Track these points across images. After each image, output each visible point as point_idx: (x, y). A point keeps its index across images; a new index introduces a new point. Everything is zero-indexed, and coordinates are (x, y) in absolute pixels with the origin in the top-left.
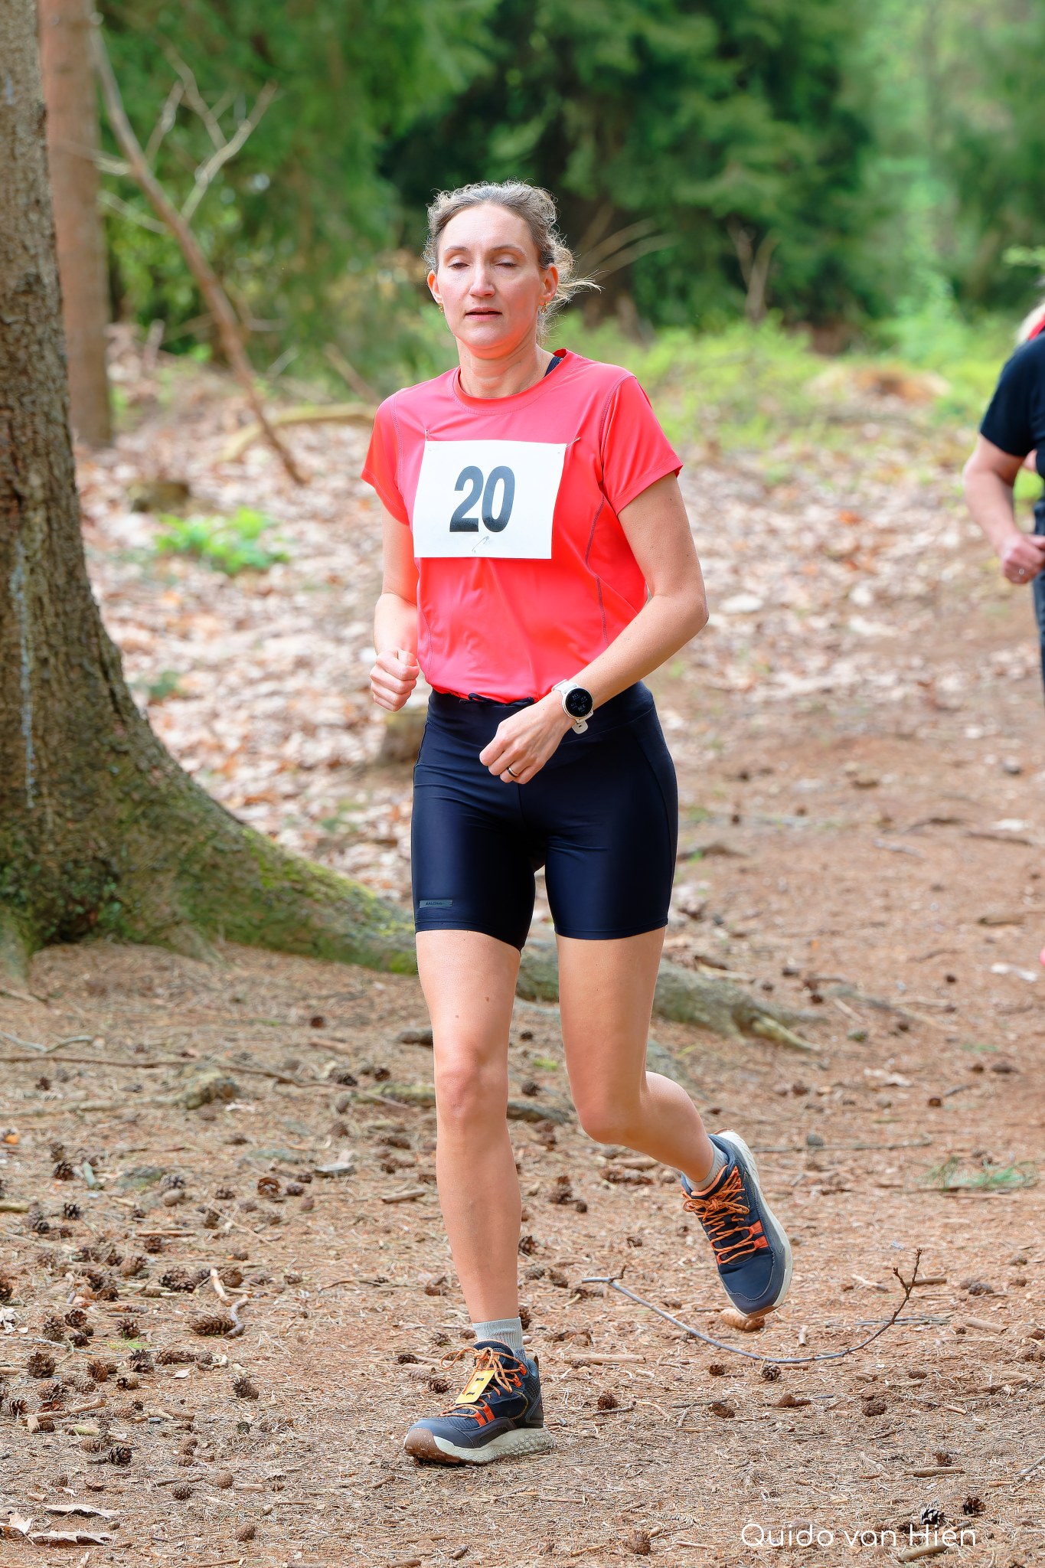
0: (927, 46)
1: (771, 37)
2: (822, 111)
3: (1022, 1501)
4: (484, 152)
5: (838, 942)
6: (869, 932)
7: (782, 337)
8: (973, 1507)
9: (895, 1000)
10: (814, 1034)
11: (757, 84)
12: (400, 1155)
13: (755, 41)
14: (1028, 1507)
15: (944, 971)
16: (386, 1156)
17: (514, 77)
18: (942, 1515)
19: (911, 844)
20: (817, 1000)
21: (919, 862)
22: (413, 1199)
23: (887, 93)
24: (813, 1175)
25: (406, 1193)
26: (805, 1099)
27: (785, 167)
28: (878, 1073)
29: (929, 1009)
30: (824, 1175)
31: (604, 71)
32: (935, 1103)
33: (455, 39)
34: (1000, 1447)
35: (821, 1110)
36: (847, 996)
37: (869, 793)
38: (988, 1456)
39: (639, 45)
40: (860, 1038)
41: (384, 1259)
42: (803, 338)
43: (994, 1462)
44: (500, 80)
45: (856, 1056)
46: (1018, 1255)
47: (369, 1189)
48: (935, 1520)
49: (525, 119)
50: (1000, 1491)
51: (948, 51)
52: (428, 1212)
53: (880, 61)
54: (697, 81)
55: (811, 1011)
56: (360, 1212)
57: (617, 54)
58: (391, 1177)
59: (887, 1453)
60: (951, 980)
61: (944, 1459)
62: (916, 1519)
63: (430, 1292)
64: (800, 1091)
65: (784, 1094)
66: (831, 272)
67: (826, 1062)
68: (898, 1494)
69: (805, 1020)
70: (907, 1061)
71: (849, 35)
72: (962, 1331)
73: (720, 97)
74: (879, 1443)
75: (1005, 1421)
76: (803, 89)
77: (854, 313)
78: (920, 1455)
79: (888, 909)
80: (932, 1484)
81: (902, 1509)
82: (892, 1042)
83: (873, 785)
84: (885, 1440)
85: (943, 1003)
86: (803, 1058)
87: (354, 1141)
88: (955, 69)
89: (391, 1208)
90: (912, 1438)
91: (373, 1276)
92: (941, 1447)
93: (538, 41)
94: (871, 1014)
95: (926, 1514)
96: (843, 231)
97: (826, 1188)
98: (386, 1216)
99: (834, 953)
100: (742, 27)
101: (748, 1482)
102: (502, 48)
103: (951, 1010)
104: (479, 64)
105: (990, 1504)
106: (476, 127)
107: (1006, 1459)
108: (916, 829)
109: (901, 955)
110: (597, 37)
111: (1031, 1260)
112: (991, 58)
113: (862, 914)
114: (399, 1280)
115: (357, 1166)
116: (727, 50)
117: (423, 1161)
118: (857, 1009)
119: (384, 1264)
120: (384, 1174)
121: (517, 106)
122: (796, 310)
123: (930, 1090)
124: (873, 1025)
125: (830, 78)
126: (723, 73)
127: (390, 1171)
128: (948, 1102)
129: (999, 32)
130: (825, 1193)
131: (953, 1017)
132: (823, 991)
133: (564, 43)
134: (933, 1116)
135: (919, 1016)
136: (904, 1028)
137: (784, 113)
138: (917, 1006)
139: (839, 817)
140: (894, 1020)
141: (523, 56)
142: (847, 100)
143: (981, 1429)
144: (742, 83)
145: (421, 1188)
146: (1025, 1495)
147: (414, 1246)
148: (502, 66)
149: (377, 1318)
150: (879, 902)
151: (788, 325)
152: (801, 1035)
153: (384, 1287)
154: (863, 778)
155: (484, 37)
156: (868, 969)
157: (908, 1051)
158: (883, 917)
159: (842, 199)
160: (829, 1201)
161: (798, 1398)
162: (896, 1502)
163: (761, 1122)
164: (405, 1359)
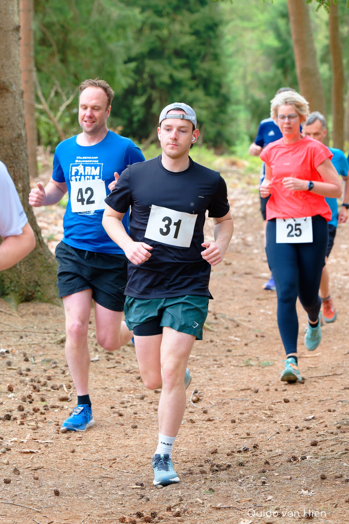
0: (244, 77)
1: (205, 75)
2: (217, 94)
3: (268, 445)
4: (131, 103)
5: (221, 304)
6: (229, 301)
7: (207, 151)
8: (255, 447)
9: (236, 319)
10: (215, 327)
11: (201, 87)
12: (111, 356)
13: (200, 76)
14: (270, 447)
15: (248, 312)
16: (107, 356)
17: (139, 85)
18: (248, 449)
19: (239, 279)
20: (216, 318)
21: (241, 284)
22: (114, 367)
23: (234, 89)
24: (215, 362)
25: (112, 366)
26: (213, 343)
27: (208, 108)
28: (232, 337)
29: (244, 321)
30: (218, 363)
31: (162, 83)
32: (246, 345)
33: (125, 75)
34: (262, 431)
35: (217, 346)
36: (224, 317)
37: (229, 267)
38: (260, 433)
39: (171, 77)
40: (227, 328)
41: (107, 382)
42: (212, 151)
43: (261, 435)
44: (136, 86)
45: (226, 333)
46: (267, 383)
47: (103, 365)
48: (246, 449)
49: (142, 95)
50: (263, 442)
51: (249, 79)
52: (118, 371)
53: (232, 81)
54: (186, 86)
55: (214, 321)
56: (101, 370)
57: (166, 79)
58: (109, 362)
59: (234, 433)
60: (250, 314)
61: (248, 434)
62: (241, 449)
63: (119, 391)
64: (212, 341)
65: (207, 342)
66: (219, 134)
67: (218, 334)
68: (237, 443)
69: (213, 323)
70: (239, 334)
71: (224, 74)
72: (253, 402)
73: (191, 90)
74: (232, 430)
75: (264, 425)
76: (212, 88)
77: (225, 145)
78: (242, 434)
79: (234, 296)
80: (245, 441)
81: (238, 447)
82: (235, 329)
83: (230, 264)
84: (233, 429)
85: (248, 320)
86: (212, 333)
87: (99, 353)
88: (251, 83)
89: (109, 370)
90: (240, 429)
91: (104, 387)
92: (248, 431)
93: (145, 76)
94: (229, 322)
95: (244, 448)
96: (222, 124)
97: (218, 366)
98: (108, 372)
99: (220, 307)
100: (197, 72)
101: (199, 440)
102: (137, 77)
103: (249, 321)
104: (131, 81)
105: (260, 446)
106: (129, 97)
107: (265, 435)
108: (240, 276)
109: (237, 307)
110: (160, 74)
111: (270, 385)
112: (260, 80)
113: (228, 297)
114: (111, 388)
115: (100, 359)
116: (194, 78)
117: (117, 358)
118: (226, 321)
119: (107, 384)
120: (107, 361)
121: (140, 91)
122: (210, 144)
123: (245, 341)
124: (230, 325)
125: (219, 85)
126: (192, 84)
127: (108, 360)
128: (249, 345)
129: (263, 74)
130: (218, 367)
131: (250, 323)
132: (217, 316)
133: (152, 76)
134: (245, 348)
135: (242, 323)
136: (238, 326)
137: (208, 94)
138: (241, 320)
139: (221, 272)
140: (235, 324)
141: (142, 79)
142: (224, 91)
143: (258, 427)
144: (197, 86)
145: (116, 365)
146: (269, 444)
147: (115, 379)
148: (136, 82)
149: (105, 397)
150: (231, 294)
151: (208, 148)
152: (212, 327)
153: (107, 390)
154: (228, 262)
155: (132, 74)
156: (229, 311)
157: (239, 331)
158: (232, 298)
159: (222, 116)
160: (219, 370)
161: (211, 419)
162: (236, 445)
163: (202, 349)
164: (112, 408)
